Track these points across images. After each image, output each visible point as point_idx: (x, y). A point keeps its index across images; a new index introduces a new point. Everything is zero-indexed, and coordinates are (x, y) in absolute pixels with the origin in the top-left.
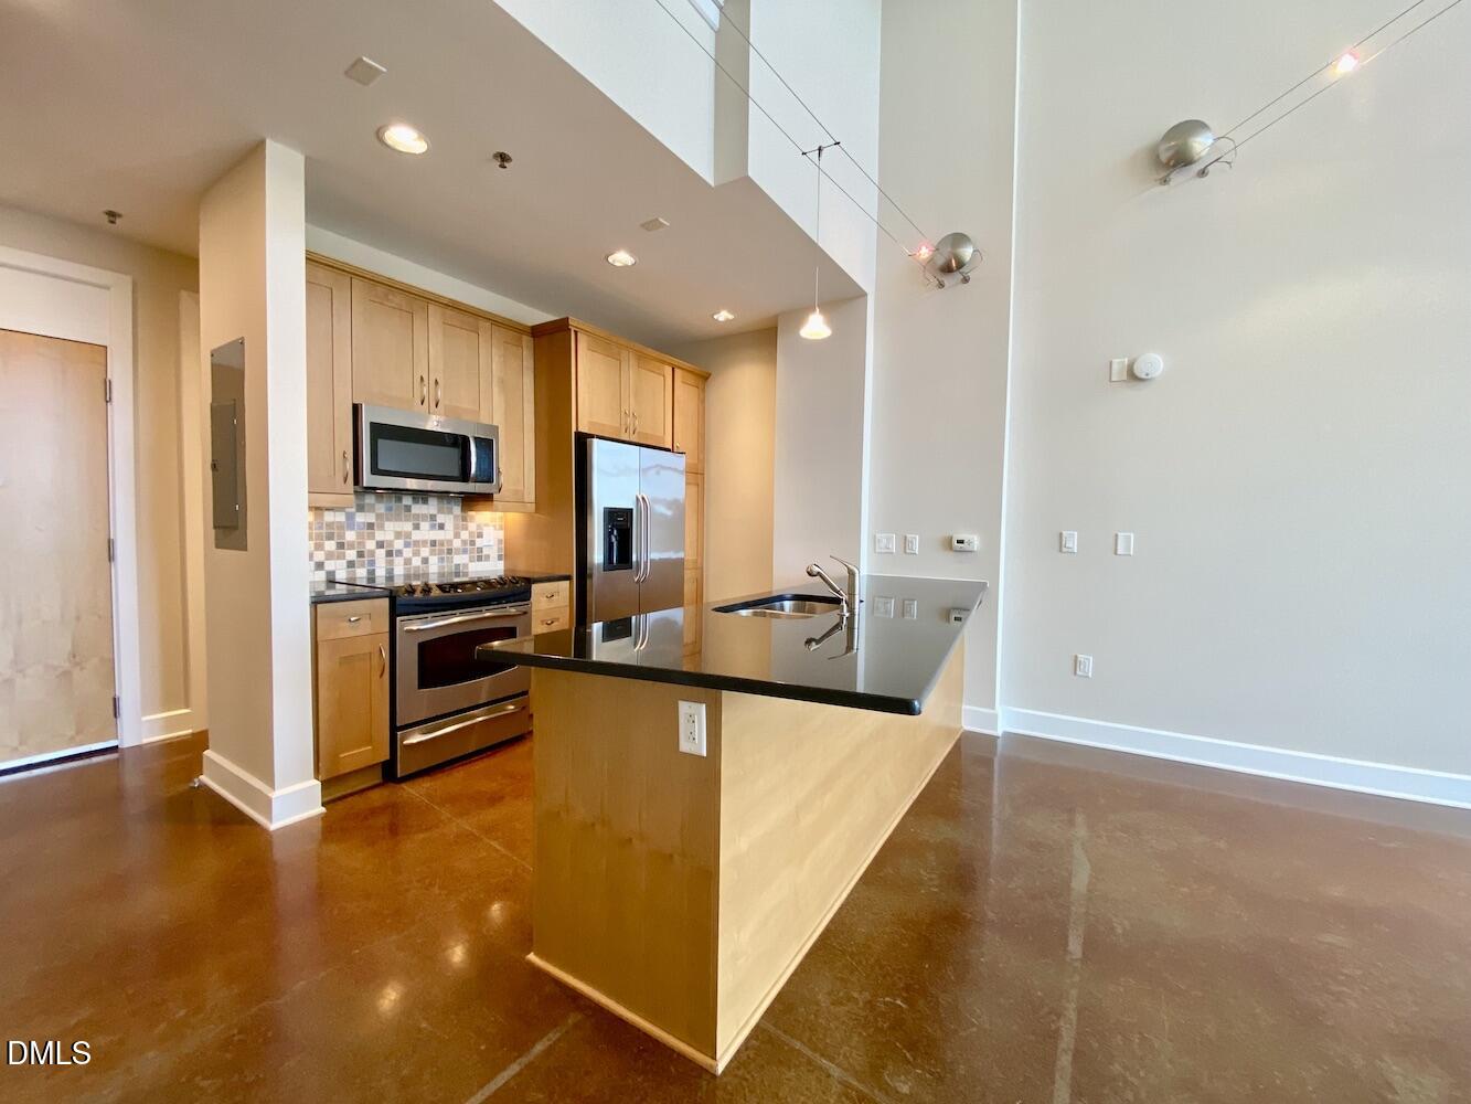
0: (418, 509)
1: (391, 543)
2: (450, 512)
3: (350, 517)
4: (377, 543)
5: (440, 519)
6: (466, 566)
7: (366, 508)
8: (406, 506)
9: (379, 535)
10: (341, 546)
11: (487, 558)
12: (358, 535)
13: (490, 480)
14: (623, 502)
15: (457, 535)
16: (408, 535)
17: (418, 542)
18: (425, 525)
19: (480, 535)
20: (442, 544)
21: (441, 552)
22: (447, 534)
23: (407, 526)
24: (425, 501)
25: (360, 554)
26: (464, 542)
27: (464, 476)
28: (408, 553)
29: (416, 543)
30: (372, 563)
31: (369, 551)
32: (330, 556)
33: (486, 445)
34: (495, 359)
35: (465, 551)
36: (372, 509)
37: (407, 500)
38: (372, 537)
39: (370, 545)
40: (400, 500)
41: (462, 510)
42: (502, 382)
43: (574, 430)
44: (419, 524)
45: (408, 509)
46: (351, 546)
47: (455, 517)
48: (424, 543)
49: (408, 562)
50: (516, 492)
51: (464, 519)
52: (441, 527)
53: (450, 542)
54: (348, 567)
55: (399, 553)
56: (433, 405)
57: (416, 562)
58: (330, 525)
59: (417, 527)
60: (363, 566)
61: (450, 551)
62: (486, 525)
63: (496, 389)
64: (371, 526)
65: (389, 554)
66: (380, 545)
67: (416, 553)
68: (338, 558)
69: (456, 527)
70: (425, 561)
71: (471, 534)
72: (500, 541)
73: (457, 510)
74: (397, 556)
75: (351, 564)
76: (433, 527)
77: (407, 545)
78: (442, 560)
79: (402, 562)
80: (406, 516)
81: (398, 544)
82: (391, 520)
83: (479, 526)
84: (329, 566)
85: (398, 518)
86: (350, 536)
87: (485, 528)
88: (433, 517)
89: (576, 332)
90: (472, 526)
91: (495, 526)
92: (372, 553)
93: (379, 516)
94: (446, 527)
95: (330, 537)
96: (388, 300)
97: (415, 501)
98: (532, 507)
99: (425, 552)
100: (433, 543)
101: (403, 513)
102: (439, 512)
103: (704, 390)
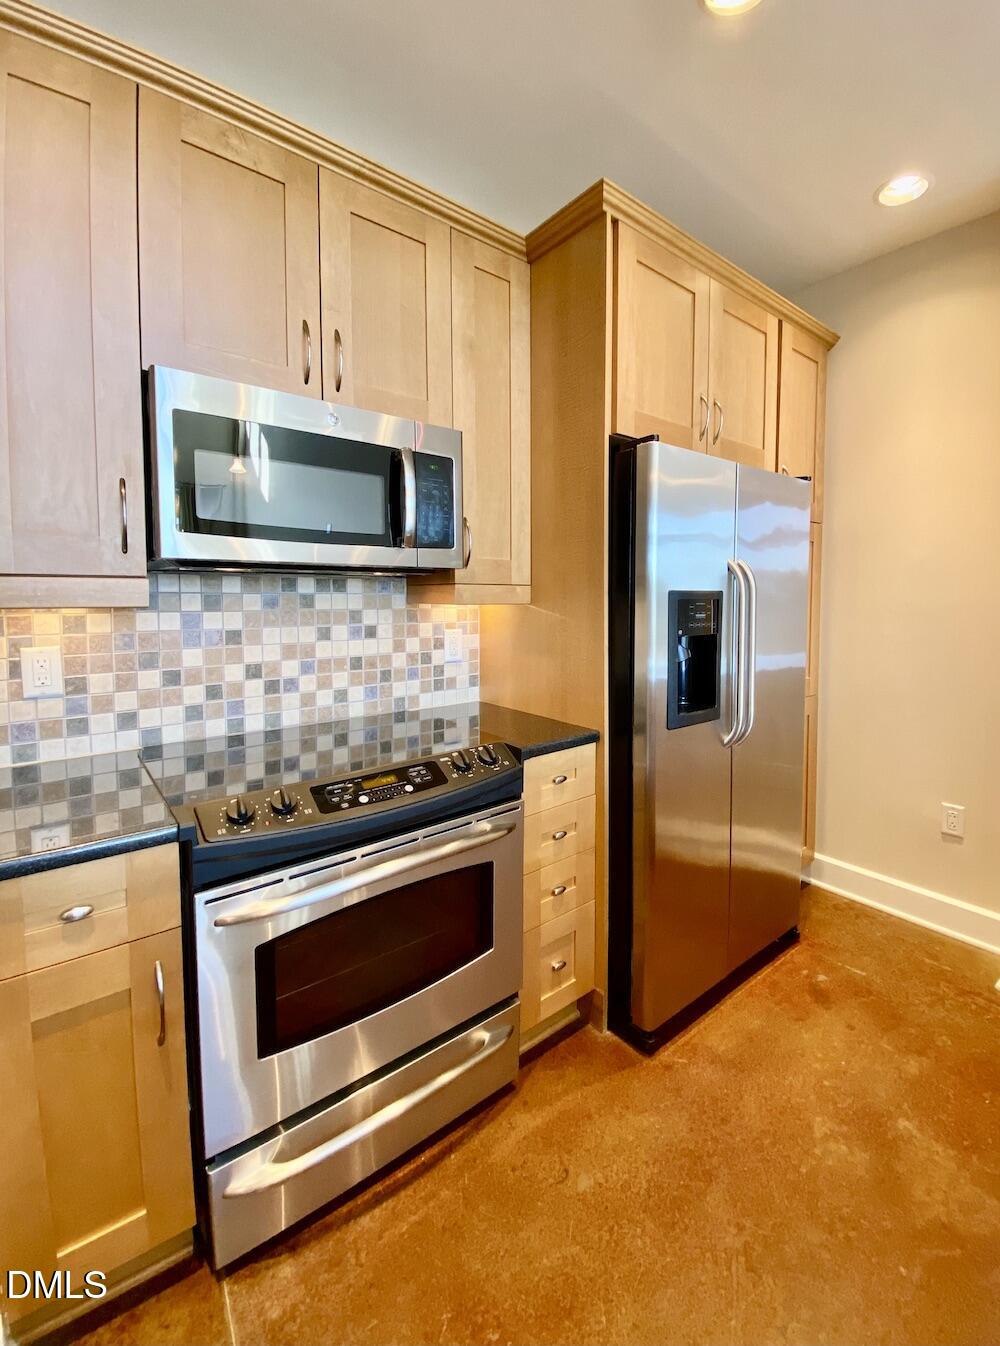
0: (328, 600)
1: (275, 668)
2: (387, 605)
3: (191, 621)
4: (248, 667)
5: (369, 618)
6: (414, 699)
7: (225, 601)
8: (304, 597)
9: (252, 654)
10: (173, 678)
11: (452, 682)
12: (208, 657)
13: (445, 542)
14: (704, 581)
15: (399, 646)
16: (309, 651)
17: (328, 661)
18: (340, 631)
19: (439, 644)
20: (372, 665)
21: (370, 678)
22: (381, 645)
23: (307, 635)
24: (340, 586)
25: (213, 692)
26: (412, 657)
27: (395, 533)
28: (308, 683)
29: (325, 664)
30: (237, 707)
31: (230, 685)
32: (148, 700)
33: (438, 470)
34: (458, 300)
35: (413, 674)
36: (237, 604)
37: (306, 585)
38: (238, 657)
39: (234, 673)
40: (292, 585)
41: (408, 602)
42: (471, 346)
43: (608, 432)
44: (328, 630)
45: (308, 601)
46: (194, 678)
47: (396, 614)
48: (340, 663)
49: (308, 700)
50: (498, 565)
51: (412, 617)
52: (371, 632)
53: (387, 659)
54: (188, 718)
55: (292, 684)
56: (330, 385)
57: (325, 699)
58: (146, 639)
59: (325, 635)
60: (218, 714)
61: (386, 676)
62: (450, 626)
63: (459, 362)
64: (234, 637)
65: (272, 687)
66: (254, 672)
67: (324, 684)
68: (168, 702)
69: (397, 631)
70: (341, 696)
71: (424, 642)
72: (473, 652)
73: (399, 599)
74: (287, 690)
75: (194, 713)
76: (355, 634)
77: (306, 669)
78: (371, 693)
79: (297, 703)
80: (304, 615)
81: (290, 669)
82: (273, 624)
83: (437, 628)
84: (148, 718)
85: (288, 620)
86: (192, 658)
87: (447, 631)
88: (355, 616)
89: (615, 222)
90: (426, 629)
91: (464, 628)
92: (238, 689)
93: (249, 618)
94: (380, 632)
95: (149, 662)
96: (227, 145)
97: (321, 585)
98: (524, 594)
99: (341, 679)
100: (356, 663)
101: (301, 610)
102: (368, 605)
103: (825, 369)
